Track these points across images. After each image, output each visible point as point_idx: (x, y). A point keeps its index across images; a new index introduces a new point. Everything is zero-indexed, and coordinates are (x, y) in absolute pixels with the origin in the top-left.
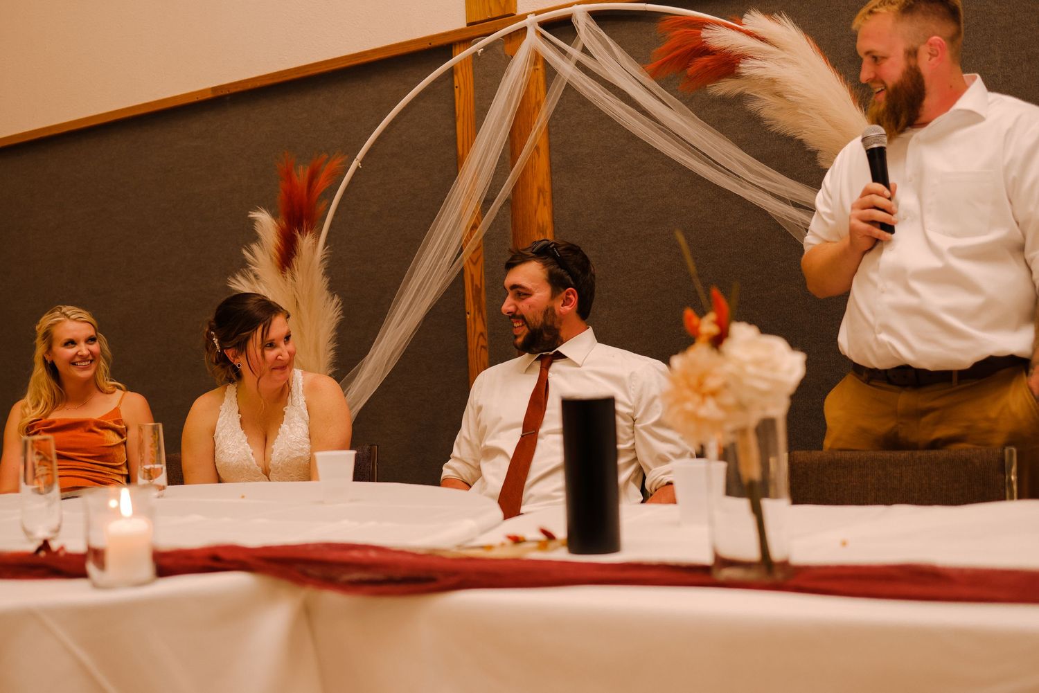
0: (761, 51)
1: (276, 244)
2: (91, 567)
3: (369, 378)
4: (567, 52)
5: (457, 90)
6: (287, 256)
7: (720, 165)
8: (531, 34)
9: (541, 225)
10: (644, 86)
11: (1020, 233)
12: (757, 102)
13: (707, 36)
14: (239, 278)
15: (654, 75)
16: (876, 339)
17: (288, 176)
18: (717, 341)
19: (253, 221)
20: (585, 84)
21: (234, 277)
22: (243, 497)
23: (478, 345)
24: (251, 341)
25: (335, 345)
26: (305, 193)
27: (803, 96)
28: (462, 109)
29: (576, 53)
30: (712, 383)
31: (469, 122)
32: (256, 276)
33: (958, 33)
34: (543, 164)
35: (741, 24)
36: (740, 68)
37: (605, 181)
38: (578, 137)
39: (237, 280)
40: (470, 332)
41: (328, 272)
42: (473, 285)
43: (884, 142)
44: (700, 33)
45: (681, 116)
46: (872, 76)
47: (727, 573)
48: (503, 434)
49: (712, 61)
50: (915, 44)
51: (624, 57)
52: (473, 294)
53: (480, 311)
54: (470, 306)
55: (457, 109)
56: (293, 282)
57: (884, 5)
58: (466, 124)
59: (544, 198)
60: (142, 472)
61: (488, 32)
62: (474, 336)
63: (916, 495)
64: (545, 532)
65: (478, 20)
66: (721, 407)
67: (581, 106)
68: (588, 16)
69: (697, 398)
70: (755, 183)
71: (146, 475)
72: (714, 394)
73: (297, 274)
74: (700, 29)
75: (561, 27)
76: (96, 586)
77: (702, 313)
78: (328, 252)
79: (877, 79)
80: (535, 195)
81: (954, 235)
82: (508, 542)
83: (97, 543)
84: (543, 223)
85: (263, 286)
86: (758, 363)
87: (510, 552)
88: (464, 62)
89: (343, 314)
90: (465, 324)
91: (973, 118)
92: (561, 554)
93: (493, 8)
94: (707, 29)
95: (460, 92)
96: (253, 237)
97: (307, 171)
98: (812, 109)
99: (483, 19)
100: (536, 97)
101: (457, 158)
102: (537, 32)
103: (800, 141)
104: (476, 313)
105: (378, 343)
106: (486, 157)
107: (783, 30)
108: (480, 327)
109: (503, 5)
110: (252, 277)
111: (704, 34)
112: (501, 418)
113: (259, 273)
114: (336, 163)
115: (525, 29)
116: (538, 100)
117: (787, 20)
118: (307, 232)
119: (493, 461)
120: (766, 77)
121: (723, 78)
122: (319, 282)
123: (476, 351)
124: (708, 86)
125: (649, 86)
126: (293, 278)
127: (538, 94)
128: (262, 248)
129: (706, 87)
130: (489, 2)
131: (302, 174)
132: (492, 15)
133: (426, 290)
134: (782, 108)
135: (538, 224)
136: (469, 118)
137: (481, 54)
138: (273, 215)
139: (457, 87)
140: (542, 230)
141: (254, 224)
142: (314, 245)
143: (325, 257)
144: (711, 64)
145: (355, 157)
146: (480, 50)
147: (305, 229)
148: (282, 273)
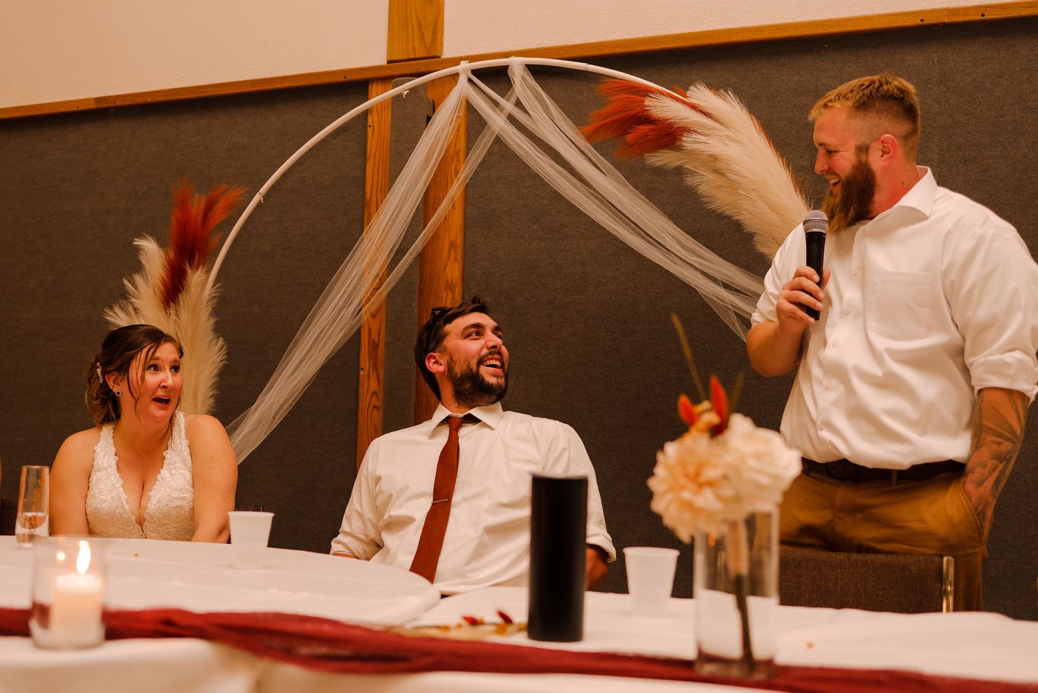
0: (704, 126)
1: (163, 279)
2: (34, 625)
3: (252, 432)
4: (499, 104)
5: (370, 130)
6: (172, 291)
7: (652, 238)
8: (463, 80)
9: (450, 282)
10: (582, 152)
11: (958, 336)
12: (697, 178)
13: (651, 104)
14: (117, 310)
15: (589, 138)
16: (817, 435)
17: (184, 204)
18: (717, 431)
19: (138, 250)
20: (519, 142)
21: (111, 308)
22: (136, 555)
23: (370, 404)
25: (215, 392)
26: (200, 224)
27: (744, 177)
28: (373, 150)
29: (508, 106)
30: (710, 473)
31: (381, 165)
32: (135, 309)
33: (914, 131)
34: (457, 217)
35: (686, 97)
36: (681, 141)
37: (523, 241)
38: (496, 192)
39: (116, 313)
40: (363, 390)
41: (215, 312)
42: (370, 338)
43: (824, 228)
44: (643, 101)
45: (615, 183)
46: (826, 167)
47: (708, 669)
48: (409, 504)
49: (653, 130)
50: (867, 141)
51: (560, 117)
52: (369, 348)
53: (375, 367)
54: (365, 361)
55: (368, 151)
56: (177, 319)
57: (839, 99)
58: (376, 167)
59: (455, 253)
60: (22, 520)
61: (410, 72)
62: (367, 394)
63: (851, 599)
64: (503, 615)
65: (400, 58)
66: (720, 498)
67: (503, 160)
68: (525, 70)
69: (694, 487)
70: (688, 260)
71: (27, 523)
72: (711, 484)
73: (182, 311)
74: (644, 96)
75: (495, 77)
76: (38, 646)
77: (697, 401)
78: (217, 290)
79: (831, 171)
80: (446, 249)
81: (893, 337)
82: (464, 623)
83: (43, 599)
84: (452, 280)
86: (758, 456)
87: (468, 634)
88: (382, 105)
89: (227, 359)
90: (358, 380)
91: (917, 216)
92: (521, 639)
93: (417, 49)
94: (651, 97)
95: (373, 131)
96: (137, 267)
97: (203, 201)
98: (753, 190)
99: (405, 58)
100: (455, 146)
101: (363, 202)
102: (470, 80)
103: (737, 222)
104: (371, 370)
105: (267, 393)
106: (401, 206)
107: (729, 108)
108: (373, 385)
109: (428, 45)
110: (130, 309)
111: (648, 102)
112: (407, 487)
113: (139, 307)
114: (236, 193)
115: (455, 76)
116: (457, 149)
117: (732, 96)
118: (198, 266)
119: (400, 534)
120: (707, 153)
121: (662, 149)
122: (206, 322)
123: (368, 411)
124: (646, 155)
125: (583, 149)
126: (177, 315)
127: (458, 143)
128: (146, 279)
129: (644, 156)
130: (413, 41)
131: (197, 203)
132: (415, 55)
133: (324, 341)
134: (721, 186)
135: (447, 280)
136: (381, 161)
137: (406, 96)
138: (162, 244)
139: (370, 126)
140: (450, 287)
141: (138, 252)
142: (204, 282)
143: (214, 295)
144: (651, 133)
145: (258, 191)
146: (406, 92)
147: (196, 263)
148: (165, 309)
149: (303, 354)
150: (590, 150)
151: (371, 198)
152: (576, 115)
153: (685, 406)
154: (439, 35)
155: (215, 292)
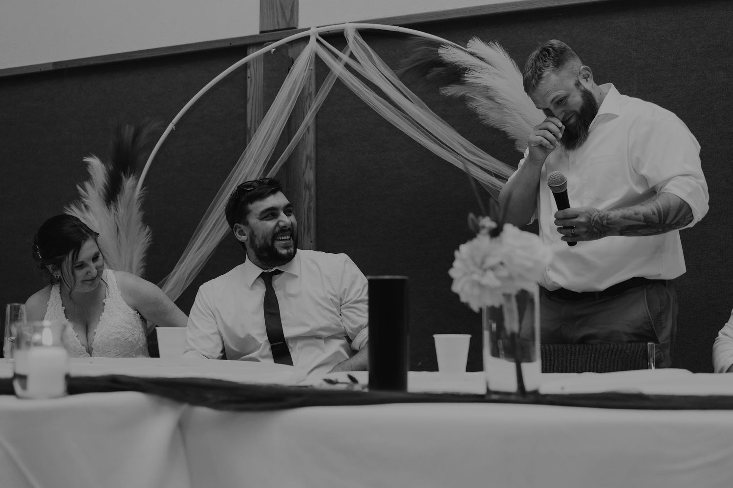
0: (480, 67)
1: (105, 184)
3: (172, 290)
4: (338, 56)
5: (249, 80)
6: (112, 193)
7: (445, 144)
8: (313, 40)
9: (308, 183)
10: (396, 88)
12: (475, 103)
14: (73, 207)
15: (401, 78)
17: (118, 131)
18: (495, 233)
19: (87, 164)
20: (351, 80)
21: (69, 207)
24: (64, 262)
25: (145, 264)
26: (130, 146)
28: (252, 94)
29: (345, 57)
30: (491, 262)
32: (86, 207)
34: (311, 138)
35: (466, 47)
36: (464, 77)
38: (338, 121)
39: (72, 210)
41: (143, 208)
44: (437, 51)
45: (419, 109)
51: (380, 63)
55: (248, 95)
56: (116, 213)
58: (254, 105)
59: (311, 163)
61: (276, 39)
65: (269, 29)
68: (356, 32)
69: (480, 272)
70: (470, 159)
72: (492, 269)
73: (119, 205)
74: (438, 48)
75: (336, 39)
77: (481, 217)
80: (304, 161)
84: (309, 182)
85: (92, 215)
88: (256, 59)
89: (153, 241)
93: (280, 23)
94: (443, 47)
95: (251, 81)
96: (87, 176)
97: (132, 130)
98: (514, 109)
99: (272, 29)
100: (309, 89)
101: (246, 130)
102: (318, 40)
103: (504, 132)
105: (181, 263)
106: (272, 129)
107: (495, 53)
109: (288, 20)
110: (83, 207)
111: (441, 51)
113: (89, 204)
114: (155, 125)
115: (307, 38)
116: (310, 91)
117: (498, 45)
118: (130, 175)
120: (482, 85)
121: (451, 84)
122: (136, 215)
124: (440, 88)
125: (397, 86)
126: (116, 210)
127: (310, 87)
128: (93, 185)
129: (439, 89)
130: (278, 17)
131: (128, 132)
132: (279, 27)
133: (220, 225)
134: (492, 108)
135: (305, 183)
136: (257, 101)
137: (273, 52)
138: (103, 161)
139: (249, 78)
140: (308, 187)
141: (87, 167)
142: (135, 186)
143: (142, 196)
144: (444, 72)
145: (171, 122)
146: (273, 50)
147: (129, 173)
148: (107, 205)
149: (206, 234)
150: (401, 86)
151: (250, 128)
152: (392, 63)
153: (472, 220)
154: (295, 13)
155: (142, 193)
